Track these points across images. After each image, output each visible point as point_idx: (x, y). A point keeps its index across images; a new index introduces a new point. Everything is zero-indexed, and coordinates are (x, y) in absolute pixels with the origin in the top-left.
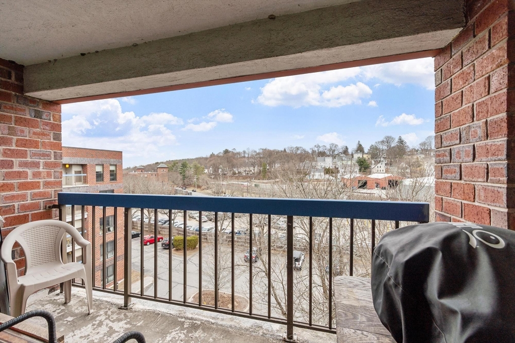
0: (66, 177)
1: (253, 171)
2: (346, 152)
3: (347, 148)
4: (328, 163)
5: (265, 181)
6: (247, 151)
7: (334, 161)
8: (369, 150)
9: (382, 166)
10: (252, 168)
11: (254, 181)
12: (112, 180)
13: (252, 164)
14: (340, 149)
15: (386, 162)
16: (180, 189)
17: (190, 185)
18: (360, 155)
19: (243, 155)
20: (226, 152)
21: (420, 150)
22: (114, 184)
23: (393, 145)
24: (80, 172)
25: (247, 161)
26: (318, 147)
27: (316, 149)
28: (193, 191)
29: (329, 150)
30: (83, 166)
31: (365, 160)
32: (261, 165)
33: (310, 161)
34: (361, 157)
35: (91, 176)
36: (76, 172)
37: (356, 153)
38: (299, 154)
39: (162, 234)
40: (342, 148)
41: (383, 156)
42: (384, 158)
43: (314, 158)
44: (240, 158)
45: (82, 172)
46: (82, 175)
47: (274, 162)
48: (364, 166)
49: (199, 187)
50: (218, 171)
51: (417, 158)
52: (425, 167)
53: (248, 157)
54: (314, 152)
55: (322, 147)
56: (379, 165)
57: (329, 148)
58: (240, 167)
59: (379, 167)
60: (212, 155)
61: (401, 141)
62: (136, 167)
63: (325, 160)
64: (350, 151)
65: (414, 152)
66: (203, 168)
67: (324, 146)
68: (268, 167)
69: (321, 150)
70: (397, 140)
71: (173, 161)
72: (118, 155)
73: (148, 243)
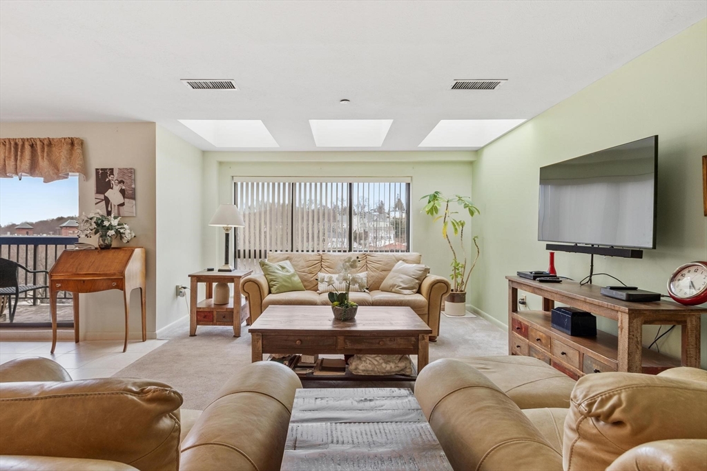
2: (381, 209)
18: (398, 214)
37: (393, 211)
62: (14, 225)
64: (386, 209)
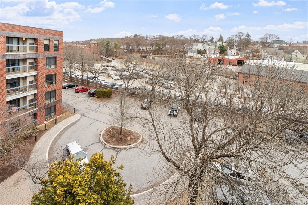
0: (23, 46)
1: (151, 49)
2: (212, 40)
3: (213, 38)
4: (200, 47)
5: (158, 56)
6: (149, 36)
7: (203, 46)
8: (227, 40)
9: (234, 51)
10: (151, 47)
11: (152, 55)
12: (55, 50)
13: (151, 44)
14: (208, 38)
15: (237, 49)
16: (105, 57)
17: (111, 55)
18: (221, 43)
19: (146, 38)
20: (136, 35)
21: (259, 42)
22: (56, 53)
23: (242, 38)
24: (33, 44)
25: (148, 42)
26: (195, 36)
27: (193, 37)
28: (113, 59)
29: (201, 38)
30: (35, 40)
31: (223, 47)
32: (157, 45)
33: (189, 45)
34: (221, 44)
35: (41, 47)
36: (30, 44)
37: (218, 41)
38: (182, 40)
39: (90, 86)
40: (210, 38)
41: (235, 45)
42: (236, 45)
43: (191, 43)
44: (144, 40)
45: (34, 44)
46: (34, 46)
47: (166, 44)
48: (222, 50)
49: (116, 57)
50: (130, 47)
51: (258, 48)
52: (262, 53)
53: (149, 40)
54: (191, 39)
55: (197, 36)
56: (232, 50)
57: (201, 37)
58: (144, 46)
59: (232, 51)
60: (127, 37)
61: (248, 36)
63: (198, 45)
64: (214, 40)
65: (255, 43)
66: (120, 45)
67: (198, 36)
68: (161, 47)
69: (196, 38)
70: (245, 35)
71: (101, 39)
72: (60, 33)
73: (80, 92)
